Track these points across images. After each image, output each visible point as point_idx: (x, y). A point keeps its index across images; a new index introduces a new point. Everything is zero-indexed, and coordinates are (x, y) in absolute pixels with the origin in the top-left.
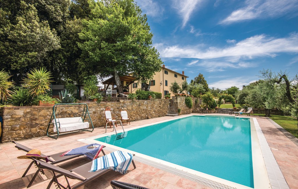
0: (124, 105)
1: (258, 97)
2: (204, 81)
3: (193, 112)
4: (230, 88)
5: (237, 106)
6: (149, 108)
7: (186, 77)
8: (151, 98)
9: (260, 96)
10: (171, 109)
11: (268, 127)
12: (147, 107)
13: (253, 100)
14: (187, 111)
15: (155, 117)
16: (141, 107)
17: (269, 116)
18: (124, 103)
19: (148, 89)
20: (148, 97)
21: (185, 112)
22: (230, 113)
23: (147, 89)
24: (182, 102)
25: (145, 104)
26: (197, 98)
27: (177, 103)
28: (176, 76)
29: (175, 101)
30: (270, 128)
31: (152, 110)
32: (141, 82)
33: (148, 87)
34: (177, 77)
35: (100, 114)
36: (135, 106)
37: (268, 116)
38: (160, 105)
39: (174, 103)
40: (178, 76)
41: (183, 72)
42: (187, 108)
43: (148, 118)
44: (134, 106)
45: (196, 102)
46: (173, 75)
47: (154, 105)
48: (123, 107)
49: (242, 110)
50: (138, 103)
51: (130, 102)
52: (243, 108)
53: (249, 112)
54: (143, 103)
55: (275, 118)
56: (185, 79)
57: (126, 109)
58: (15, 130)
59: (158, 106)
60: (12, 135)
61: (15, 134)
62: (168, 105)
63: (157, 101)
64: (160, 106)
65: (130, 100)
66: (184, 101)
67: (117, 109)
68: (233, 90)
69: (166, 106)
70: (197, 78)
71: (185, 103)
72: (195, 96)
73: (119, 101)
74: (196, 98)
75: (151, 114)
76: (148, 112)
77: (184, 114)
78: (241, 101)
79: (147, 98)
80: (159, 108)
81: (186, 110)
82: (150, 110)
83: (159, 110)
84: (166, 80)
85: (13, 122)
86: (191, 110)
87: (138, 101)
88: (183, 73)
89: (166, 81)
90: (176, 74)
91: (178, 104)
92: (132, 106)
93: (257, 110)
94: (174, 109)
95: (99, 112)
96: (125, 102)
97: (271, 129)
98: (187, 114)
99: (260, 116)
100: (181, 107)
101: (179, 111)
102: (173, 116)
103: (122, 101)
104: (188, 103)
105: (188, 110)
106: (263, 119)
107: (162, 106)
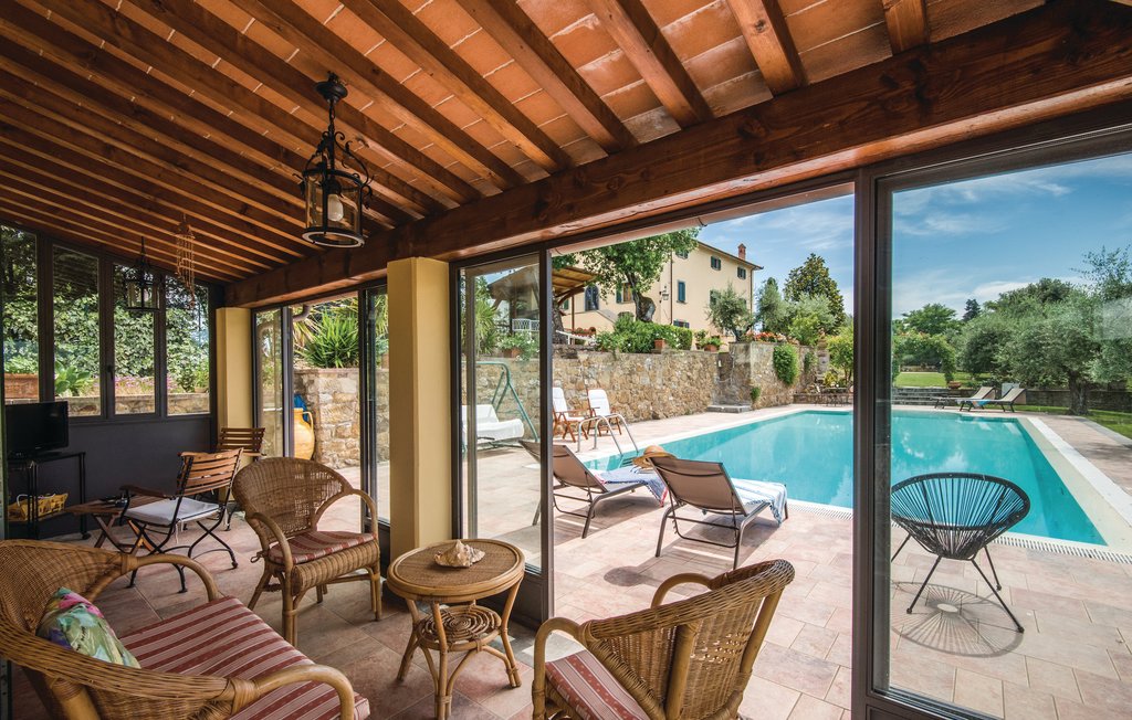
0: (591, 371)
1: (1049, 344)
2: (827, 283)
3: (797, 399)
4: (919, 312)
5: (961, 378)
6: (659, 381)
7: (754, 267)
8: (664, 346)
9: (1059, 341)
10: (723, 386)
11: (1090, 441)
12: (653, 378)
13: (1028, 357)
14: (778, 394)
15: (675, 414)
16: (636, 378)
17: (1083, 412)
18: (589, 363)
19: (649, 314)
20: (653, 343)
21: (773, 398)
22: (937, 404)
23: (644, 316)
24: (764, 364)
25: (646, 366)
26: (811, 348)
27: (747, 365)
28: (715, 264)
29: (741, 359)
30: (1099, 445)
31: (668, 390)
32: (615, 291)
33: (647, 310)
34: (719, 268)
35: (529, 399)
36: (618, 373)
37: (1081, 414)
38: (689, 374)
39: (738, 366)
40: (724, 264)
41: (742, 249)
42: (779, 385)
43: (655, 417)
44: (615, 375)
45: (807, 363)
46: (707, 259)
47: (674, 372)
48: (587, 377)
49: (984, 390)
50: (627, 364)
51: (605, 362)
52: (985, 385)
53: (1009, 398)
54: (642, 363)
55: (1105, 418)
56: (748, 274)
57: (595, 382)
58: (343, 437)
59: (685, 378)
60: (340, 450)
61: (344, 447)
62: (715, 374)
63: (682, 358)
64: (689, 377)
65: (605, 355)
66: (771, 358)
67: (572, 382)
68: (932, 317)
69: (708, 375)
70: (799, 272)
71: (775, 367)
72: (803, 343)
73: (576, 358)
74: (808, 350)
75: (664, 405)
76: (655, 396)
77: (769, 405)
78: (975, 360)
79: (651, 347)
80: (686, 384)
81: (776, 390)
82: (662, 391)
83: (686, 392)
84: (682, 280)
85: (338, 413)
86: (792, 391)
87: (628, 358)
88: (741, 251)
89: (682, 285)
90: (716, 257)
91: (753, 370)
92: (611, 375)
93: (1035, 394)
94: (734, 388)
95: (525, 391)
96: (593, 360)
97: (1103, 446)
98: (776, 406)
99: (1051, 412)
100: (759, 381)
101: (754, 395)
102: (736, 411)
103: (582, 356)
104: (782, 368)
105: (781, 391)
106: (1067, 422)
107: (695, 378)
